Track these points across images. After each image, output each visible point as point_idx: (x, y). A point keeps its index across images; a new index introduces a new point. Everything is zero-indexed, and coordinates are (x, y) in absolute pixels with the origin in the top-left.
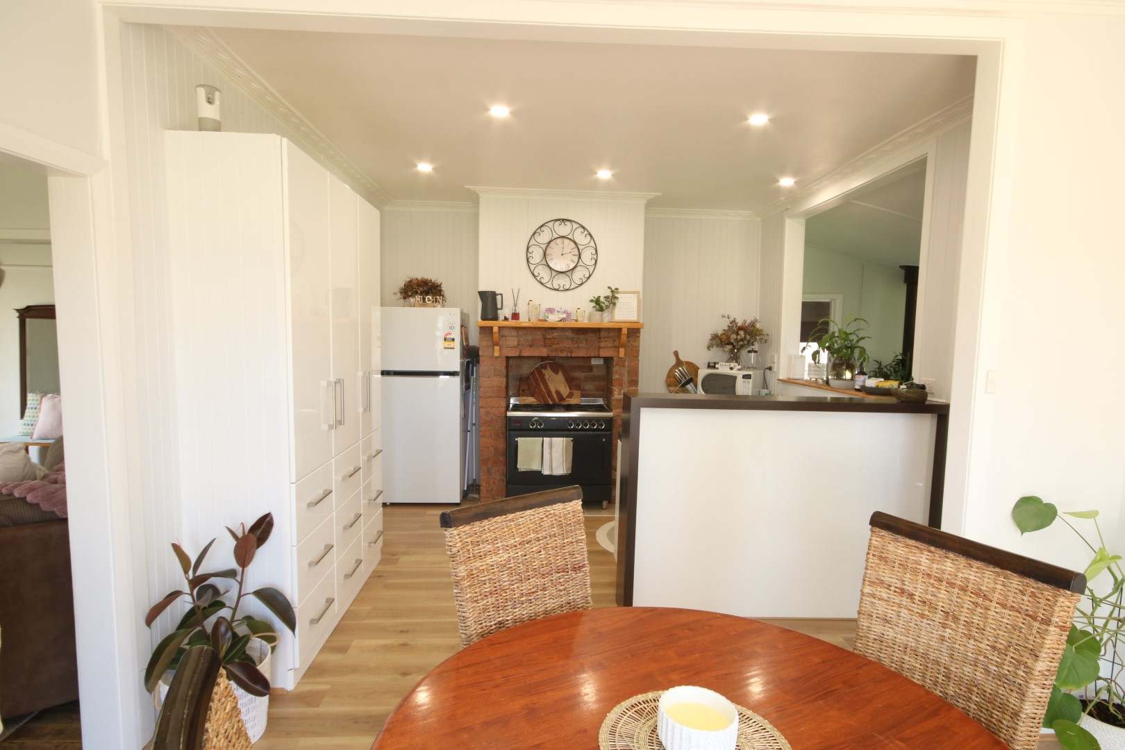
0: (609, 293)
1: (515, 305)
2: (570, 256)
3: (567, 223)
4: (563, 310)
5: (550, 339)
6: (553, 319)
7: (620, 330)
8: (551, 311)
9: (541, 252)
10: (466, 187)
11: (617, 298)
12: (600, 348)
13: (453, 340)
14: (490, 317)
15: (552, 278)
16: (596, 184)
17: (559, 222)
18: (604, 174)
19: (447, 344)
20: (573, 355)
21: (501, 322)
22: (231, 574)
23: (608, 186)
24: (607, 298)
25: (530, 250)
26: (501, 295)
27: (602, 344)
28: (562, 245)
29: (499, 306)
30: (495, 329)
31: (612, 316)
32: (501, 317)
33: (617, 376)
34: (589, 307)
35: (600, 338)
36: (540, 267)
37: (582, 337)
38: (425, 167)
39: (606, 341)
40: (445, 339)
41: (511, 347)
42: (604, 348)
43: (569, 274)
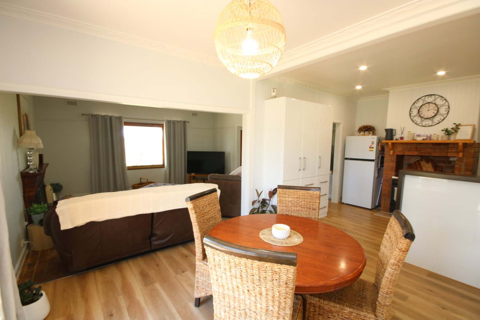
0: (454, 126)
1: (402, 133)
2: (433, 111)
3: (432, 96)
4: (425, 135)
5: (419, 148)
6: (419, 139)
7: (458, 144)
8: (419, 136)
9: (417, 111)
10: (383, 89)
11: (459, 128)
12: (448, 152)
13: (373, 148)
14: (388, 139)
15: (422, 121)
16: (437, 78)
17: (427, 97)
18: (441, 73)
19: (370, 149)
20: (432, 155)
21: (394, 141)
22: (269, 200)
23: (443, 78)
24: (452, 129)
25: (412, 110)
26: (395, 130)
27: (449, 151)
28: (428, 107)
29: (394, 134)
30: (390, 144)
31: (455, 137)
32: (395, 139)
33: (457, 166)
34: (442, 134)
35: (448, 148)
36: (416, 117)
37: (437, 147)
38: (359, 87)
39: (452, 149)
40: (370, 147)
41: (399, 151)
42: (451, 152)
43: (432, 119)
